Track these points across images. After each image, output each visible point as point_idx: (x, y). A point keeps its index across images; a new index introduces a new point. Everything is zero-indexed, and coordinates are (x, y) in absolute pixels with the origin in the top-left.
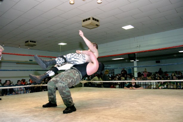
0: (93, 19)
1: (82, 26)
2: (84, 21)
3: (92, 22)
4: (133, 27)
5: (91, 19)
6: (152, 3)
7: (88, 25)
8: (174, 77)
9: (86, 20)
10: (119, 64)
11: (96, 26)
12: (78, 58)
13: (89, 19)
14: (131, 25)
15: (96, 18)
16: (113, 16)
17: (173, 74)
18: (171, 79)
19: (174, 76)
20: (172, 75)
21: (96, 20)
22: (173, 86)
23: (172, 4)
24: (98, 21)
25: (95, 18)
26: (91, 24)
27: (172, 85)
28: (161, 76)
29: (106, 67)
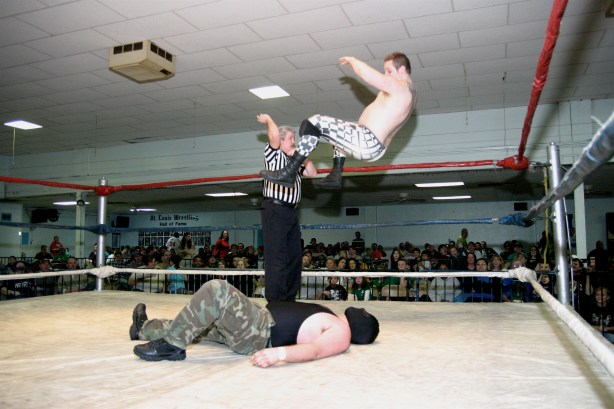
0: (154, 48)
1: (111, 69)
2: (118, 50)
3: (147, 60)
4: (287, 95)
5: (146, 47)
6: (353, 25)
7: (132, 67)
8: (400, 262)
9: (128, 48)
10: (228, 213)
11: (163, 75)
12: (348, 137)
13: (139, 46)
14: (282, 86)
15: (163, 48)
16: (226, 47)
17: (396, 255)
18: (389, 267)
19: (400, 259)
20: (392, 257)
21: (162, 53)
22: (396, 291)
23: (410, 37)
24: (169, 57)
25: (160, 44)
26: (142, 65)
27: (394, 288)
28: (359, 258)
29: (184, 221)
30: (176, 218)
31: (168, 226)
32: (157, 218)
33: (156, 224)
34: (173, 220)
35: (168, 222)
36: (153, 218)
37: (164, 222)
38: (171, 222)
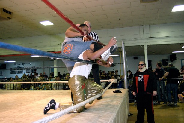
16: (29, 10)
29: (26, 65)
30: (23, 64)
31: (20, 67)
32: (16, 64)
33: (16, 66)
34: (22, 65)
35: (20, 65)
36: (15, 64)
37: (19, 65)
38: (21, 65)
